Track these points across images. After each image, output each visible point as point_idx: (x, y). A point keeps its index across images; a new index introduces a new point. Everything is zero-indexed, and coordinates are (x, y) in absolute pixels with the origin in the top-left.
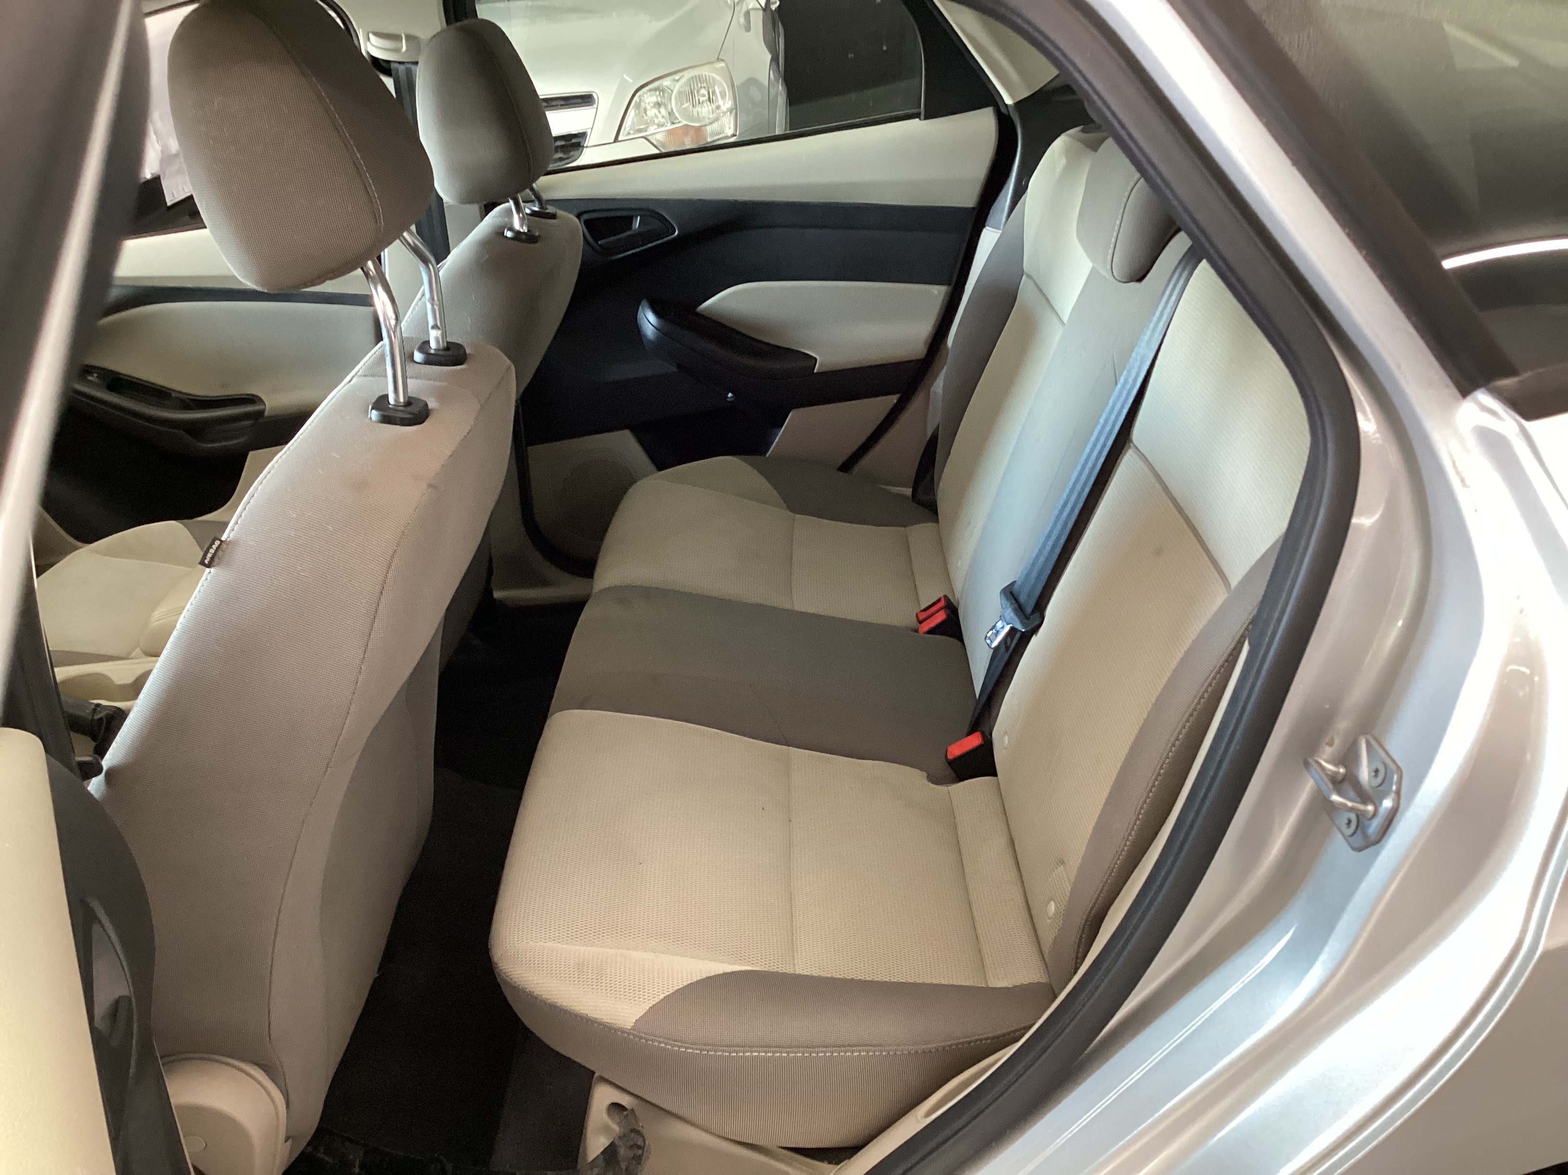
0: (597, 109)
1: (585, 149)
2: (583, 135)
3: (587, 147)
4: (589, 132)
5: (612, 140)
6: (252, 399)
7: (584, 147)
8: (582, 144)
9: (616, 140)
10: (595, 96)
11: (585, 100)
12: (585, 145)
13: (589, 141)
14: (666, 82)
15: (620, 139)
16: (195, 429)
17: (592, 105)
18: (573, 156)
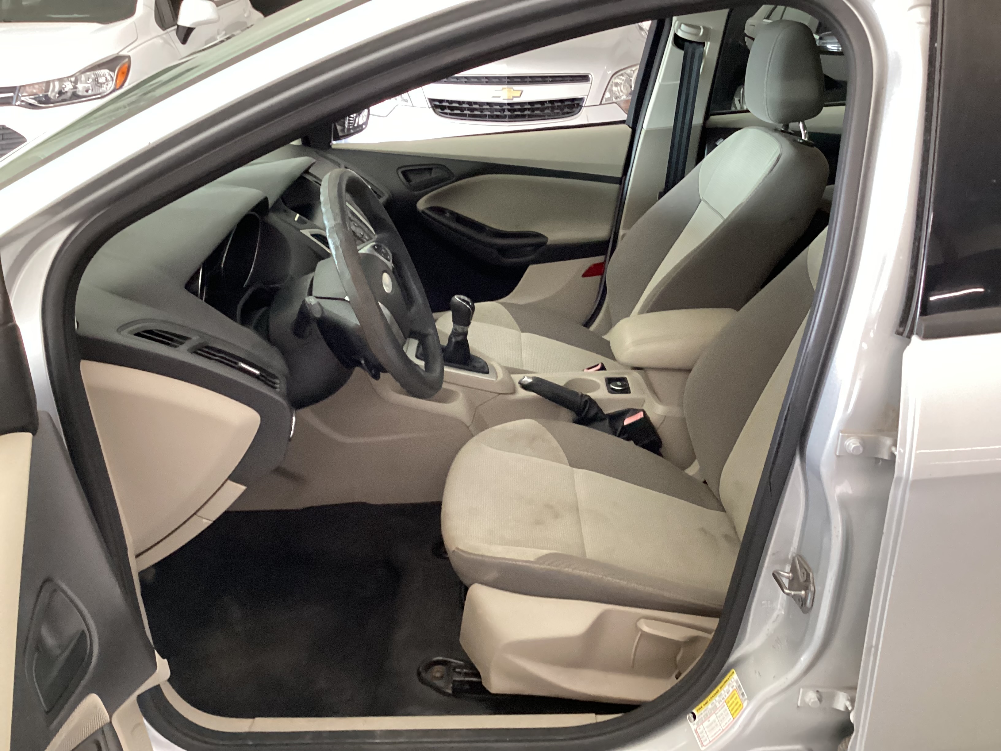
0: (591, 84)
1: (583, 108)
2: (581, 99)
3: (585, 106)
4: (586, 97)
5: (599, 103)
6: (538, 235)
7: (582, 106)
8: (581, 104)
9: (601, 104)
10: (590, 76)
11: (584, 78)
12: (583, 105)
13: (587, 103)
14: (628, 71)
15: (603, 103)
16: (503, 251)
17: (588, 82)
18: (575, 111)
